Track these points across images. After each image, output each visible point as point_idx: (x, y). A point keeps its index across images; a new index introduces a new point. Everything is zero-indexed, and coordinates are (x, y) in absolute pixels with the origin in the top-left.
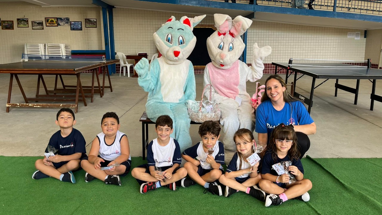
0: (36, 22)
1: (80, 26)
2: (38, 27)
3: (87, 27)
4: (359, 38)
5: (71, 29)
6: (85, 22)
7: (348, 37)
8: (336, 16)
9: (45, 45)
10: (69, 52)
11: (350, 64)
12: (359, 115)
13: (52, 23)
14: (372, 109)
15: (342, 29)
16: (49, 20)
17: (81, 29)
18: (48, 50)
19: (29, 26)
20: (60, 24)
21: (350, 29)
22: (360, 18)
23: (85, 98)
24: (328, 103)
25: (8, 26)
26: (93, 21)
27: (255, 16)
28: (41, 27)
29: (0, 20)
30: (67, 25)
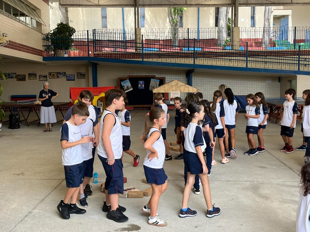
0: (42, 76)
1: (73, 78)
3: (78, 78)
4: (274, 83)
5: (67, 80)
6: (77, 75)
7: (267, 82)
13: (54, 76)
15: (262, 76)
16: (51, 74)
19: (37, 78)
20: (59, 77)
25: (22, 78)
26: (83, 74)
27: (195, 71)
28: (45, 79)
29: (16, 74)
30: (64, 77)
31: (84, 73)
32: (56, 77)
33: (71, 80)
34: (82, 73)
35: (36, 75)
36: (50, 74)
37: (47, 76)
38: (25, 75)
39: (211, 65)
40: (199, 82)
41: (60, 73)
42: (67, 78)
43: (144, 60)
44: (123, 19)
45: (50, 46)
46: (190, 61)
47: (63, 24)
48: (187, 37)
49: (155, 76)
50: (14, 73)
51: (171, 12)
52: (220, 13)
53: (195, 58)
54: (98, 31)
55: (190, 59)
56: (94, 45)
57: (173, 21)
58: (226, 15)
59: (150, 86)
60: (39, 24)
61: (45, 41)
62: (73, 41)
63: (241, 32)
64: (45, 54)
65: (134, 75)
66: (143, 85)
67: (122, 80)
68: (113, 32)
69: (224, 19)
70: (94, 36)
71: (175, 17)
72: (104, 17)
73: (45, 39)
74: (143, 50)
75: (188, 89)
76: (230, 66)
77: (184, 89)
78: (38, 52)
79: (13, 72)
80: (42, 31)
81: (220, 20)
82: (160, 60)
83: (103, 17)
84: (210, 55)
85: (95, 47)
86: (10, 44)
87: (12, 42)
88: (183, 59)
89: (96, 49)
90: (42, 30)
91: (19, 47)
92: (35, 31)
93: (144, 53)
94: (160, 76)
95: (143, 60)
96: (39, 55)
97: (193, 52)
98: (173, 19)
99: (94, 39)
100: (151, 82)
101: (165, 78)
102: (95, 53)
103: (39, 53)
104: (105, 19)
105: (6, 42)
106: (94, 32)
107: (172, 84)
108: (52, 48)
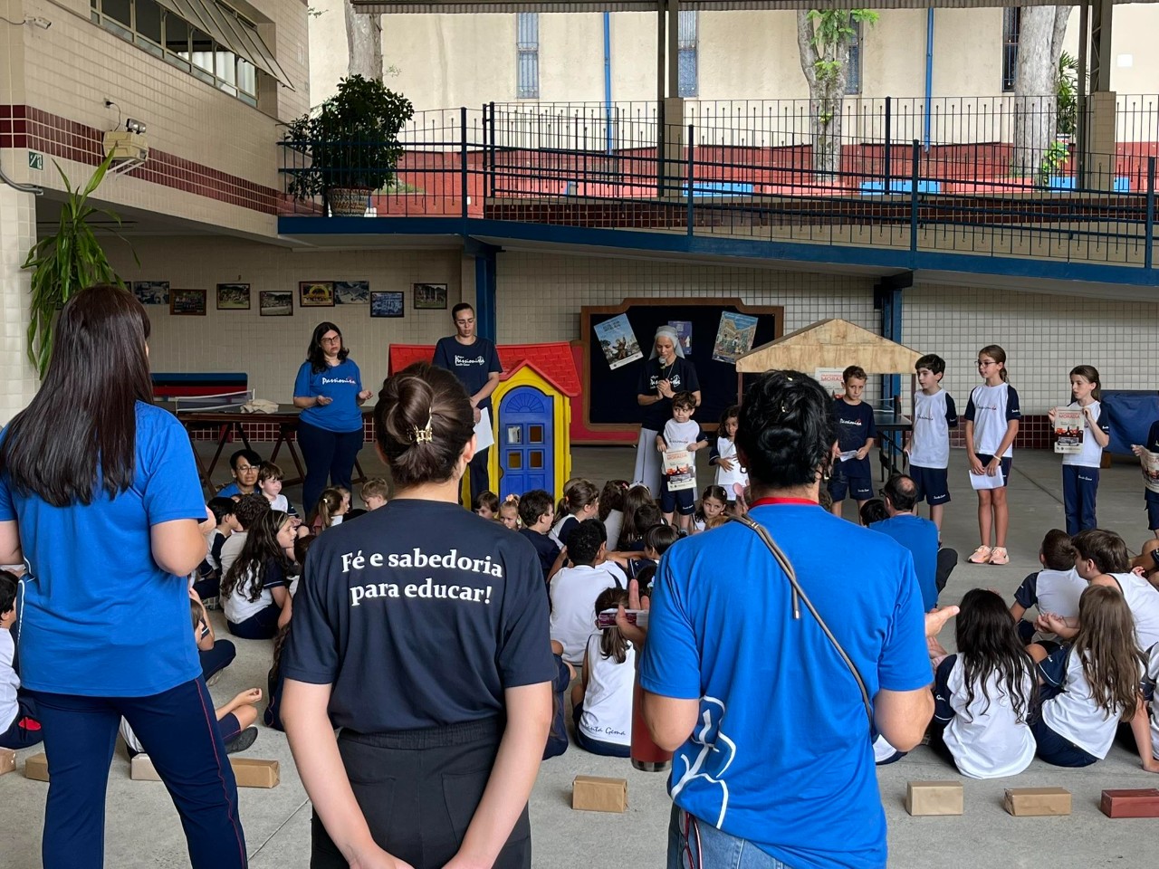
0: (273, 295)
1: (398, 305)
2: (278, 309)
3: (418, 306)
5: (371, 313)
6: (413, 293)
13: (320, 295)
16: (310, 288)
17: (401, 313)
19: (252, 305)
20: (342, 298)
25: (190, 304)
26: (438, 288)
27: (915, 280)
28: (285, 308)
29: (168, 286)
30: (361, 302)
31: (444, 287)
32: (330, 301)
33: (391, 314)
34: (435, 287)
35: (248, 292)
36: (304, 288)
37: (291, 297)
38: (204, 292)
39: (990, 255)
40: (932, 330)
41: (345, 285)
42: (374, 304)
43: (694, 234)
44: (607, 59)
45: (306, 172)
46: (894, 238)
47: (364, 82)
48: (884, 136)
49: (739, 299)
50: (162, 280)
51: (812, 28)
52: (1024, 32)
53: (918, 226)
54: (504, 109)
55: (896, 228)
56: (485, 169)
57: (820, 67)
58: (1053, 42)
59: (717, 342)
60: (266, 82)
61: (290, 152)
62: (401, 152)
63: (1121, 117)
64: (289, 207)
65: (648, 295)
66: (688, 340)
67: (598, 316)
68: (565, 114)
69: (1043, 58)
70: (488, 133)
71: (830, 52)
72: (529, 53)
73: (288, 144)
74: (691, 189)
75: (891, 359)
76: (1070, 261)
77: (874, 360)
78: (261, 198)
79: (155, 280)
80: (279, 112)
81: (1025, 61)
82: (762, 234)
83: (521, 54)
84: (981, 212)
85: (489, 176)
86: (150, 164)
87: (163, 156)
88: (866, 228)
89: (493, 185)
90: (277, 109)
91: (188, 176)
92: (253, 110)
93: (695, 202)
94: (759, 302)
95: (690, 231)
96: (264, 209)
97: (909, 198)
98: (820, 60)
99: (488, 143)
100: (722, 325)
101: (782, 308)
102: (490, 202)
103: (265, 200)
104: (530, 61)
105: (138, 156)
106: (488, 117)
107: (822, 337)
108: (315, 181)
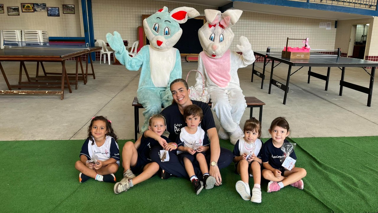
0: (12, 8)
1: (57, 12)
2: (14, 13)
3: (64, 13)
4: (329, 29)
5: (48, 15)
6: (62, 8)
7: (320, 27)
8: (310, 7)
9: (21, 31)
10: (47, 39)
11: (322, 52)
12: (330, 100)
13: (29, 8)
14: (341, 94)
15: (315, 19)
16: (25, 5)
17: (58, 15)
18: (25, 37)
19: (5, 12)
20: (37, 9)
21: (322, 20)
22: (331, 9)
23: (70, 85)
24: (301, 89)
26: (71, 7)
28: (17, 13)
30: (44, 11)
32: (33, 10)
33: (55, 15)
35: (3, 7)
37: (18, 9)
41: (37, 4)
42: (48, 12)
